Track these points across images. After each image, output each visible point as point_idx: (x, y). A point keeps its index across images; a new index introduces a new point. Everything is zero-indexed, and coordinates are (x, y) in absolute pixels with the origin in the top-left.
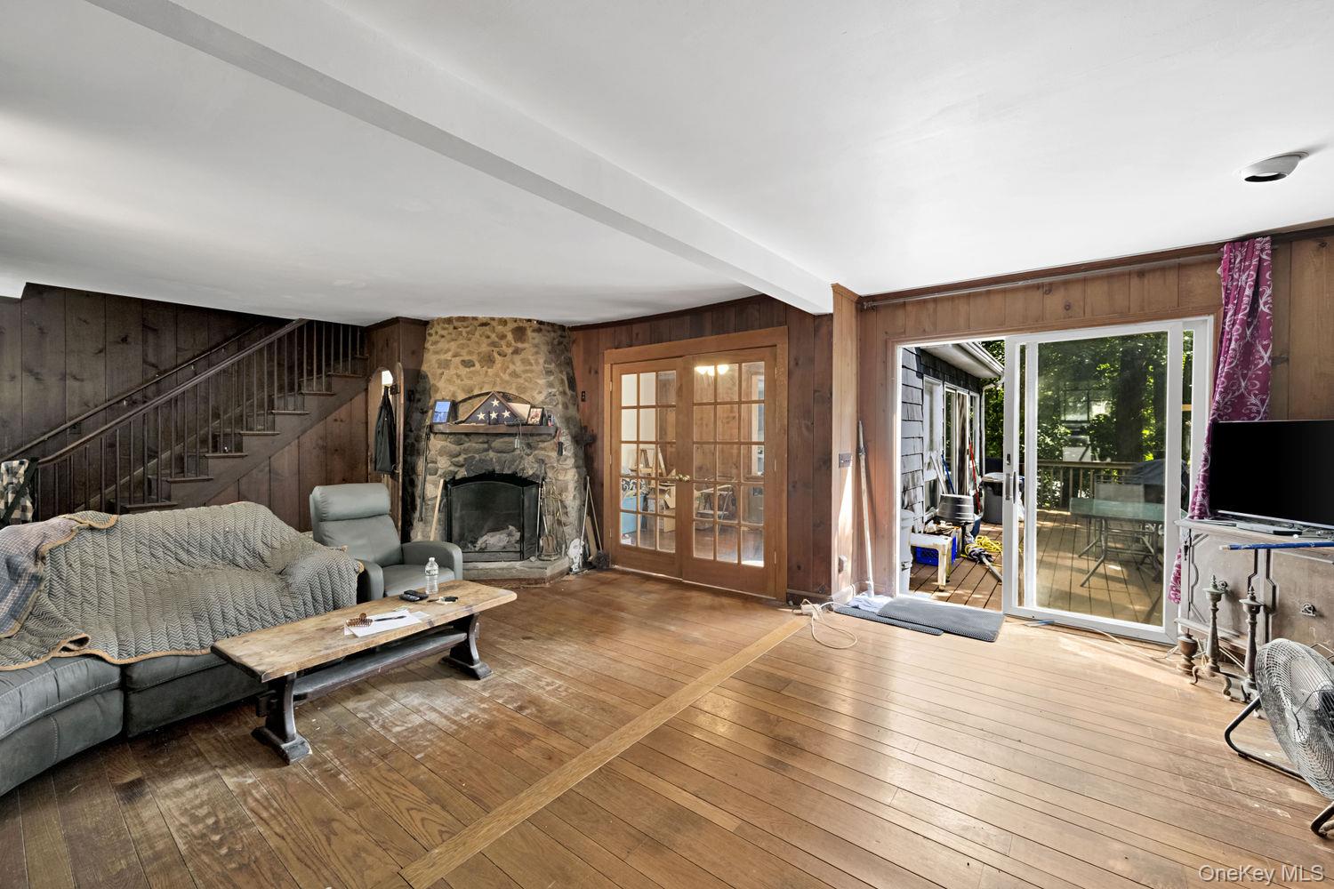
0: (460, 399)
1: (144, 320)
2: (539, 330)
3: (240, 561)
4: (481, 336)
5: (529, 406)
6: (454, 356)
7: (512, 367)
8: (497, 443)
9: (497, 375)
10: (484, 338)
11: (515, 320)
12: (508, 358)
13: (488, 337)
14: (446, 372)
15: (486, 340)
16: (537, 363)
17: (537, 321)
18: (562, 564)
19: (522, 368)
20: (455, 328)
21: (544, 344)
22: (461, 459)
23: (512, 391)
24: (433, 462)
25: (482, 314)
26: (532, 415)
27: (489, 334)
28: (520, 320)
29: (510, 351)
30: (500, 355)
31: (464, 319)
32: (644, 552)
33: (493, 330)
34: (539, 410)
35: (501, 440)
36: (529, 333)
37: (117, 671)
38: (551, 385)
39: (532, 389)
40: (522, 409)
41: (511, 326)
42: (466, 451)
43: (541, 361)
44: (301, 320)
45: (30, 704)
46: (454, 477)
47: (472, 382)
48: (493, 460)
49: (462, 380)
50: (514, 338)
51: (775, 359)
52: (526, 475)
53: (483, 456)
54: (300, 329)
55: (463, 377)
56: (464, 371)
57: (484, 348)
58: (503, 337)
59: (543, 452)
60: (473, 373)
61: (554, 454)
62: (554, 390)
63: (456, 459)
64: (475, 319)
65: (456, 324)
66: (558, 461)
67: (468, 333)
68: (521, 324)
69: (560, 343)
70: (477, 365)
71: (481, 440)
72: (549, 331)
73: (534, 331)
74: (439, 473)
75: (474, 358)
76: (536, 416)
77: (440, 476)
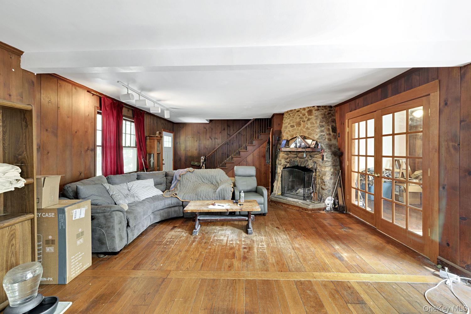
0: (289, 139)
1: (227, 124)
2: (318, 110)
3: (214, 183)
4: (297, 116)
5: (312, 140)
6: (289, 124)
7: (307, 126)
8: (300, 155)
9: (302, 129)
10: (298, 116)
11: (308, 108)
12: (306, 122)
13: (299, 116)
14: (286, 130)
15: (298, 117)
16: (316, 123)
17: (317, 106)
18: (322, 205)
19: (310, 126)
20: (289, 114)
21: (320, 115)
22: (288, 160)
23: (306, 135)
24: (280, 161)
25: (297, 108)
26: (312, 144)
27: (300, 114)
28: (310, 107)
29: (307, 120)
30: (303, 122)
31: (291, 111)
32: (361, 210)
33: (301, 113)
34: (315, 142)
35: (301, 154)
36: (314, 112)
37: (181, 202)
38: (322, 131)
39: (313, 134)
40: (309, 141)
41: (307, 110)
42: (290, 157)
43: (318, 122)
44: (254, 119)
45: (166, 204)
46: (286, 166)
47: (293, 133)
48: (298, 161)
49: (290, 132)
50: (308, 114)
51: (429, 104)
52: (309, 168)
53: (295, 159)
54: (253, 121)
55: (291, 131)
56: (291, 129)
57: (298, 120)
58: (304, 115)
59: (316, 159)
60: (294, 130)
61: (321, 160)
62: (324, 133)
63: (287, 160)
64: (295, 110)
65: (289, 113)
66: (322, 163)
67: (293, 115)
68: (310, 109)
69: (329, 114)
70: (295, 126)
71: (294, 154)
72: (323, 109)
73: (315, 110)
74: (282, 164)
75: (294, 124)
76: (313, 144)
77: (282, 166)
